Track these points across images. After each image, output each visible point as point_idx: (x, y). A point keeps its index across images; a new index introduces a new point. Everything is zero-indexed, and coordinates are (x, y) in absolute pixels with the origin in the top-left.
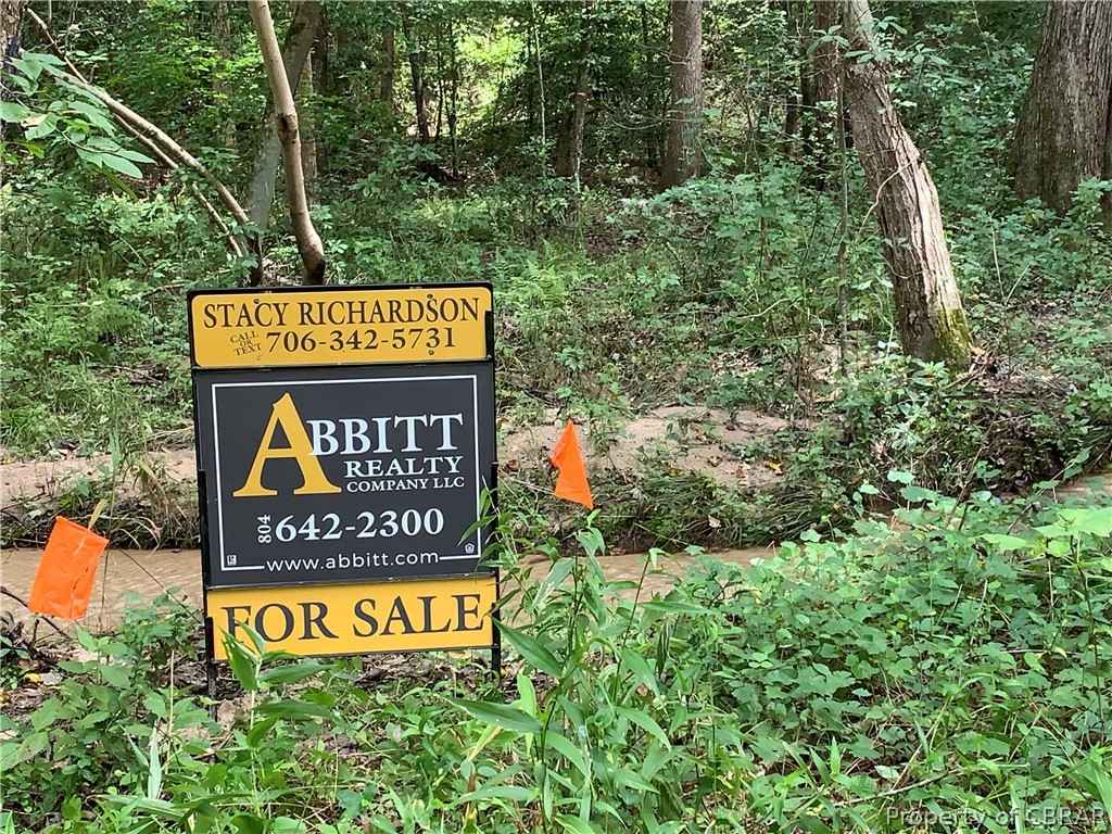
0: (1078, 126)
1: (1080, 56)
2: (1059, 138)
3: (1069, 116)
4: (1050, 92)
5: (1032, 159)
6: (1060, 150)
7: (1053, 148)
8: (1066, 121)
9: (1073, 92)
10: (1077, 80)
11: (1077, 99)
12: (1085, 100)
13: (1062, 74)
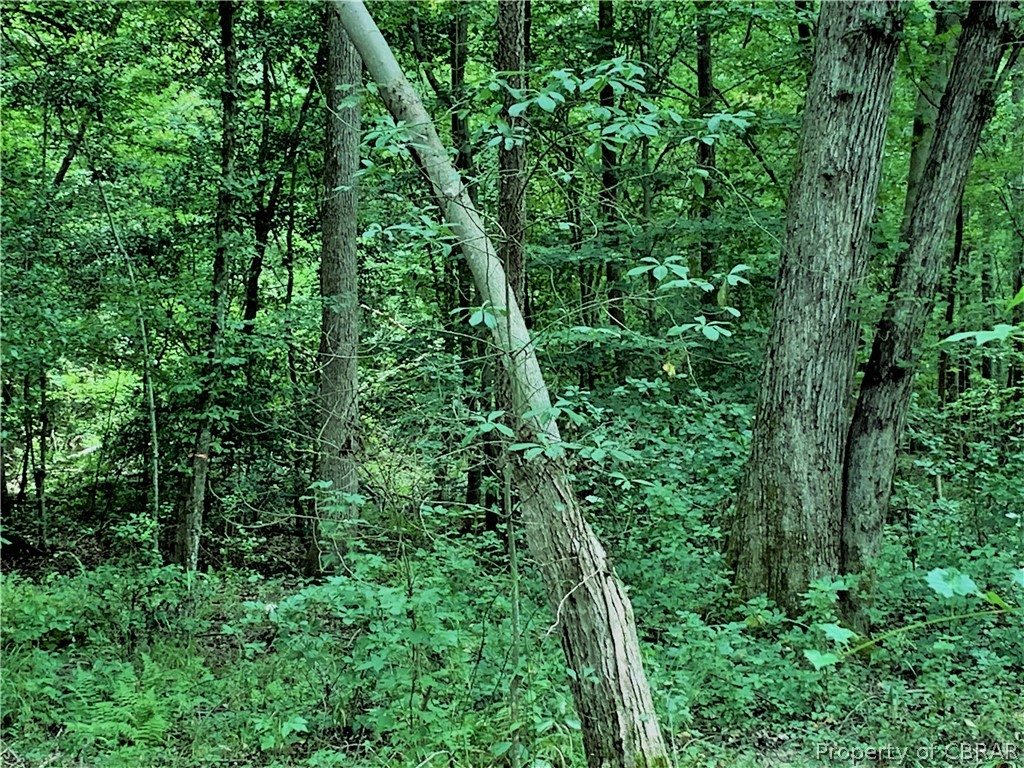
0: (808, 508)
1: (807, 423)
2: (786, 521)
3: (797, 496)
4: (774, 466)
5: (756, 546)
6: (788, 535)
7: (780, 535)
8: (794, 502)
9: (800, 466)
10: (805, 452)
11: (805, 476)
12: (815, 477)
13: (786, 445)
